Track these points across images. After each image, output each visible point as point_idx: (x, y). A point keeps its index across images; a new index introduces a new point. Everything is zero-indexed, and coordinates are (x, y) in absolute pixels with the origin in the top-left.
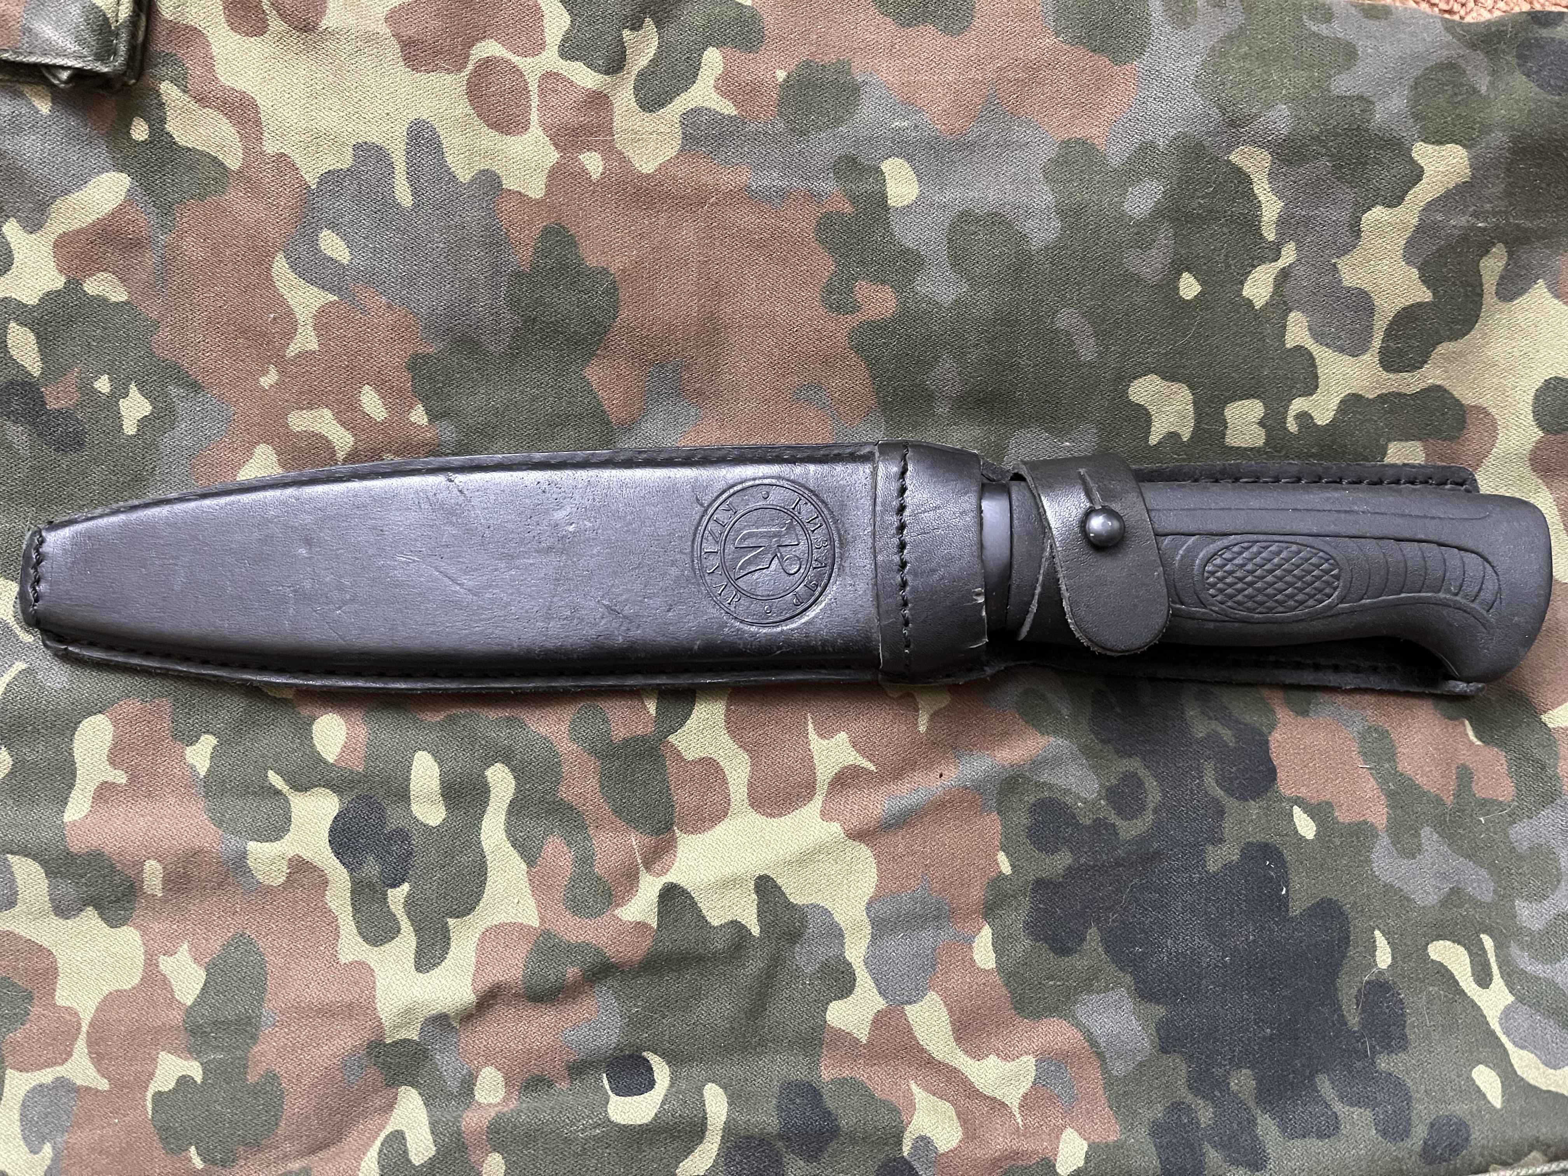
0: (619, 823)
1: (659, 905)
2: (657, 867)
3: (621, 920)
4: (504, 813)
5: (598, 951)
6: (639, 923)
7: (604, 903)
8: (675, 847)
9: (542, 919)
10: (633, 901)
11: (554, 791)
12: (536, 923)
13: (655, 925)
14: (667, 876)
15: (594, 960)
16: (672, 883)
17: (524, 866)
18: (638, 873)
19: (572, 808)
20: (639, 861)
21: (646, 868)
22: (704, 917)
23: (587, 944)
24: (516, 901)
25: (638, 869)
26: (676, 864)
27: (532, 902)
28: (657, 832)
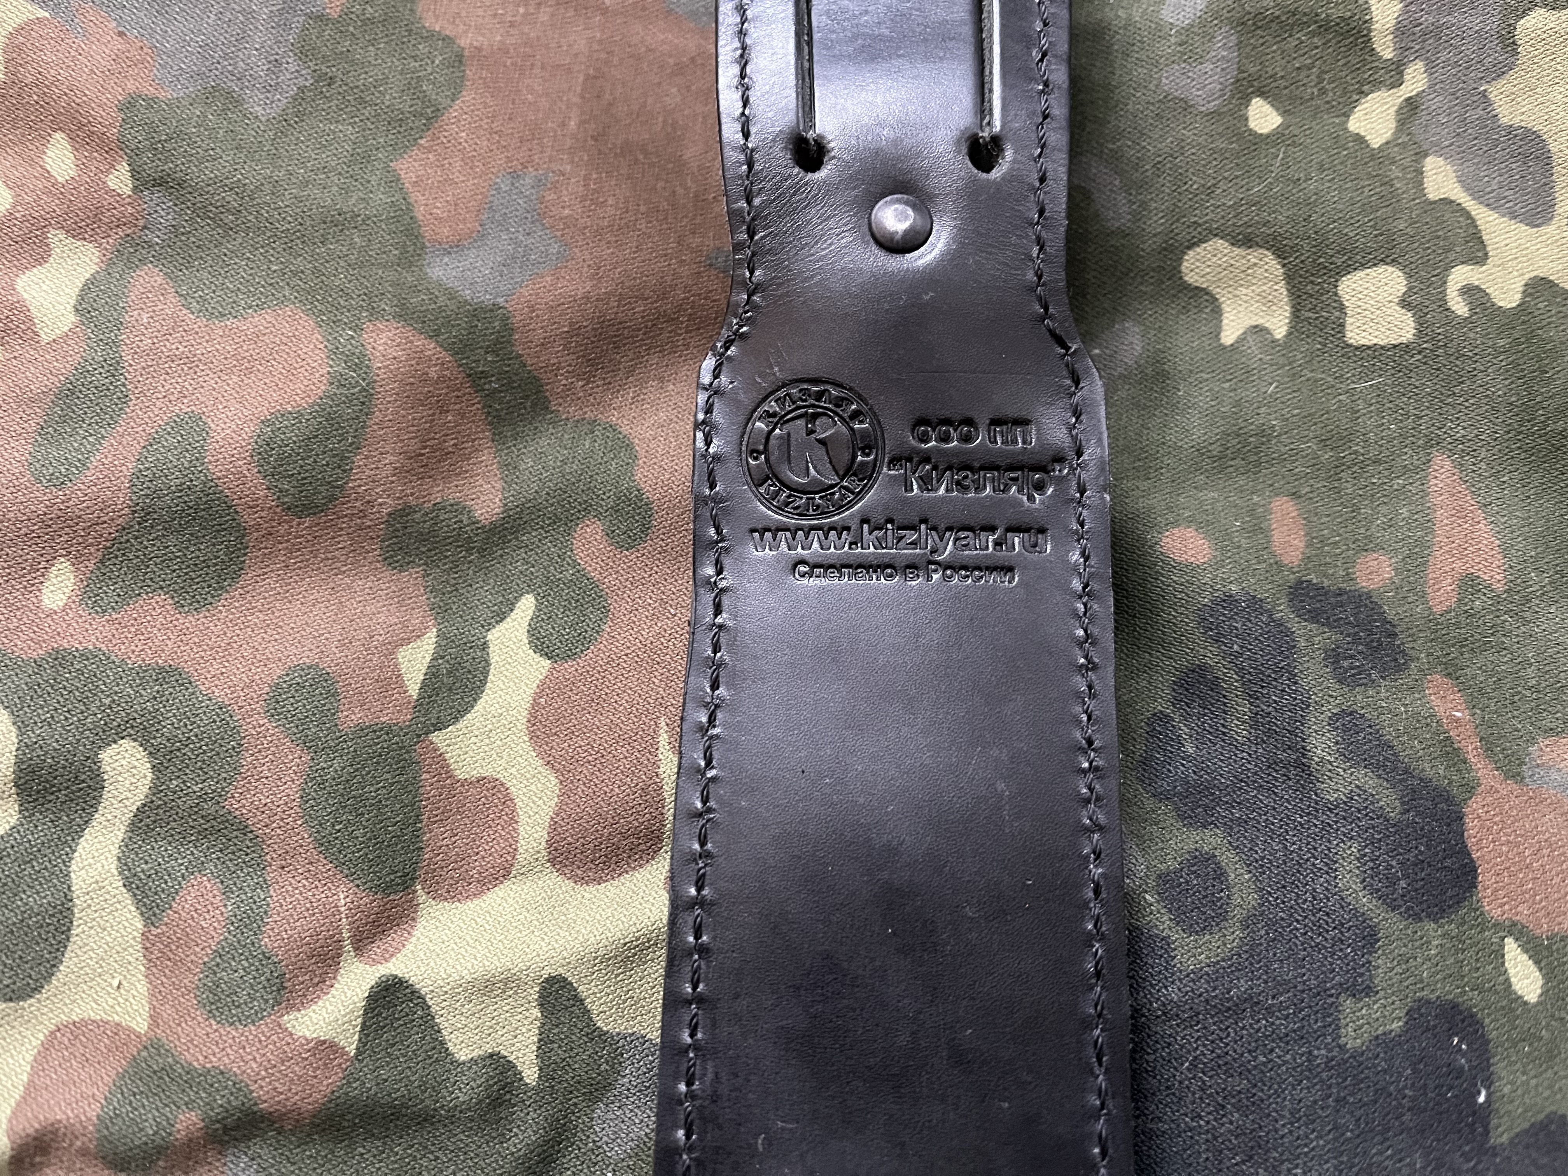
0: (324, 866)
1: (366, 1013)
2: (377, 949)
3: (291, 1034)
4: (123, 828)
5: (238, 1087)
6: (324, 1042)
7: (267, 1001)
8: (413, 919)
9: (154, 1019)
10: (320, 1003)
11: (219, 797)
12: (141, 1025)
13: (352, 1050)
14: (390, 965)
15: (229, 1102)
16: (396, 977)
17: (139, 924)
18: (340, 955)
19: (244, 830)
20: (345, 935)
21: (356, 949)
22: (442, 1043)
23: (222, 1073)
24: (115, 983)
25: (342, 947)
26: (409, 947)
27: (142, 987)
28: (387, 889)
